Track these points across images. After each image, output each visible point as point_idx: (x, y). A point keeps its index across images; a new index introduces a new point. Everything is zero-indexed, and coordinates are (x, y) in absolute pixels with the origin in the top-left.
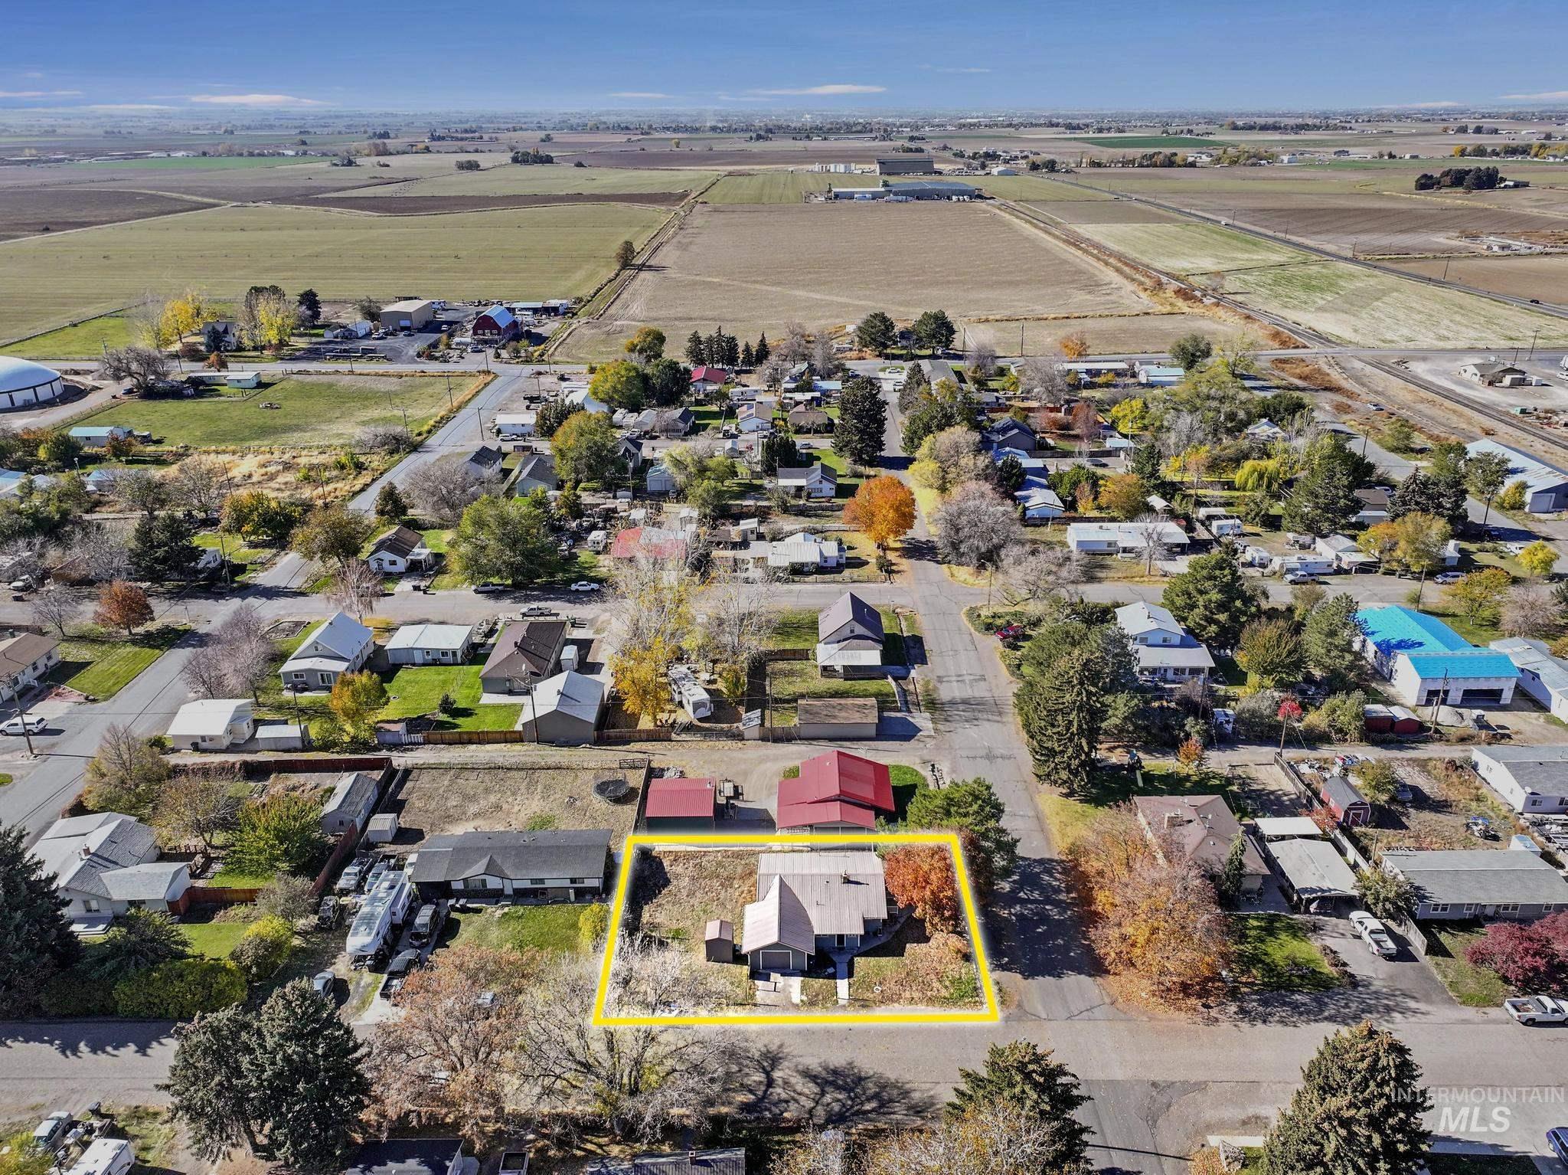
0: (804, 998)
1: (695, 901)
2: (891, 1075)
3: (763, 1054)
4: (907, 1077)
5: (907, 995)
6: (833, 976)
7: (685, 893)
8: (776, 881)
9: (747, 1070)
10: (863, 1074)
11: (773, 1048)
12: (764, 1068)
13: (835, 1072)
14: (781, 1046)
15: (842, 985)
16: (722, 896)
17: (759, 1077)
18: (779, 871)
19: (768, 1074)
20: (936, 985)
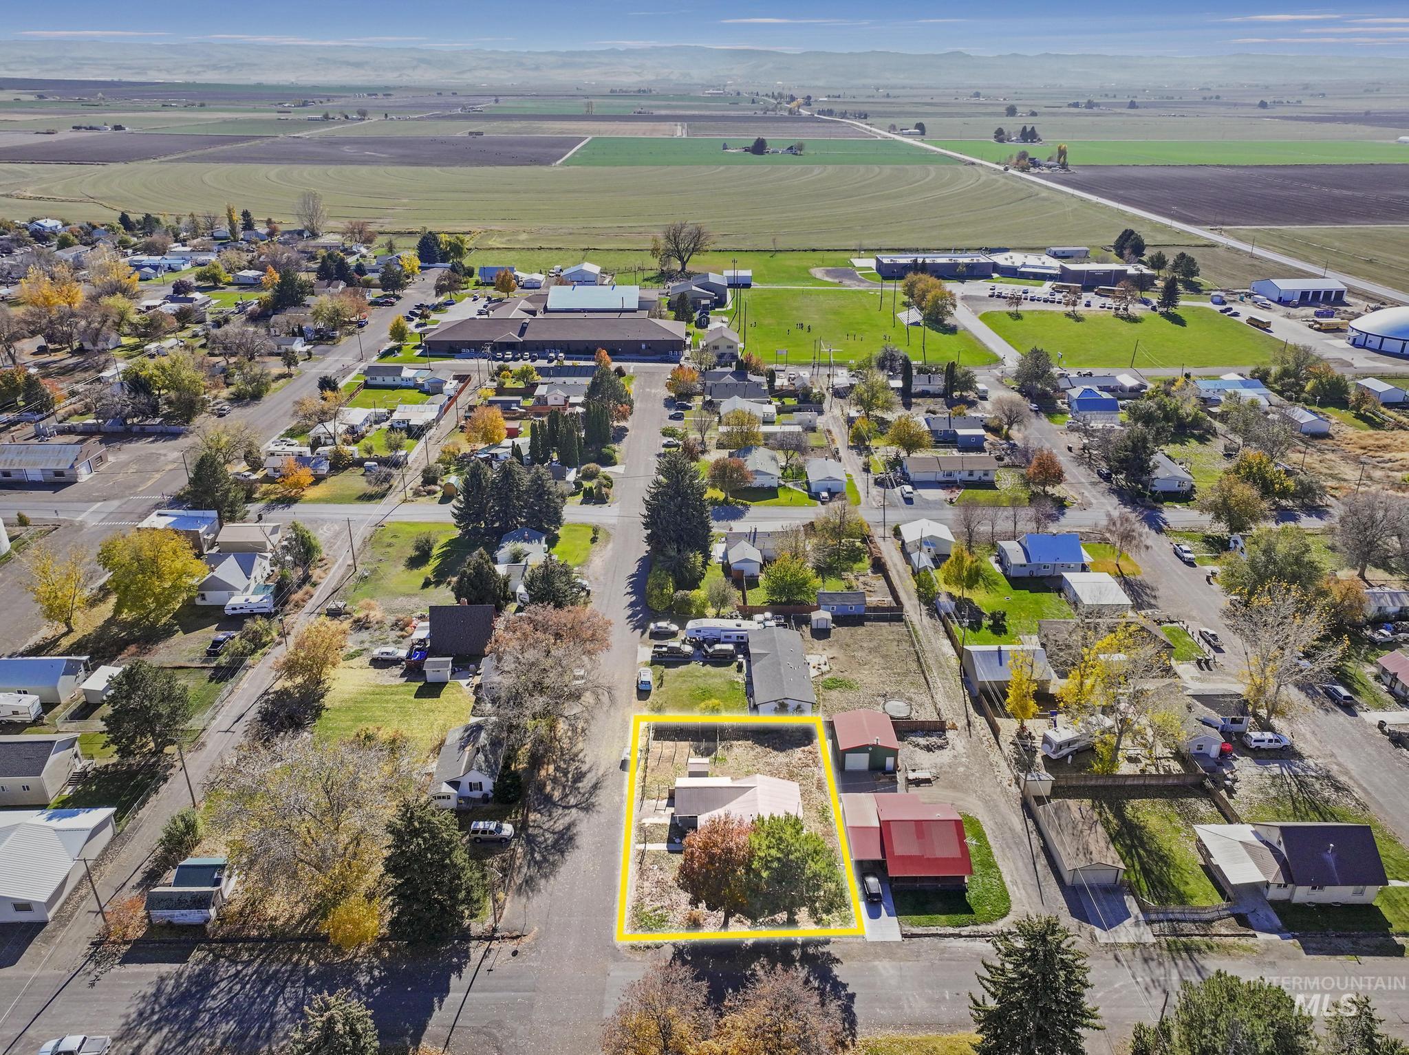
0: (648, 825)
2: (562, 869)
3: (593, 804)
4: (560, 877)
5: (647, 884)
6: (670, 841)
9: (580, 796)
10: (566, 854)
11: (599, 809)
12: (580, 804)
13: (571, 839)
14: (599, 812)
15: (663, 847)
17: (572, 801)
20: (657, 904)
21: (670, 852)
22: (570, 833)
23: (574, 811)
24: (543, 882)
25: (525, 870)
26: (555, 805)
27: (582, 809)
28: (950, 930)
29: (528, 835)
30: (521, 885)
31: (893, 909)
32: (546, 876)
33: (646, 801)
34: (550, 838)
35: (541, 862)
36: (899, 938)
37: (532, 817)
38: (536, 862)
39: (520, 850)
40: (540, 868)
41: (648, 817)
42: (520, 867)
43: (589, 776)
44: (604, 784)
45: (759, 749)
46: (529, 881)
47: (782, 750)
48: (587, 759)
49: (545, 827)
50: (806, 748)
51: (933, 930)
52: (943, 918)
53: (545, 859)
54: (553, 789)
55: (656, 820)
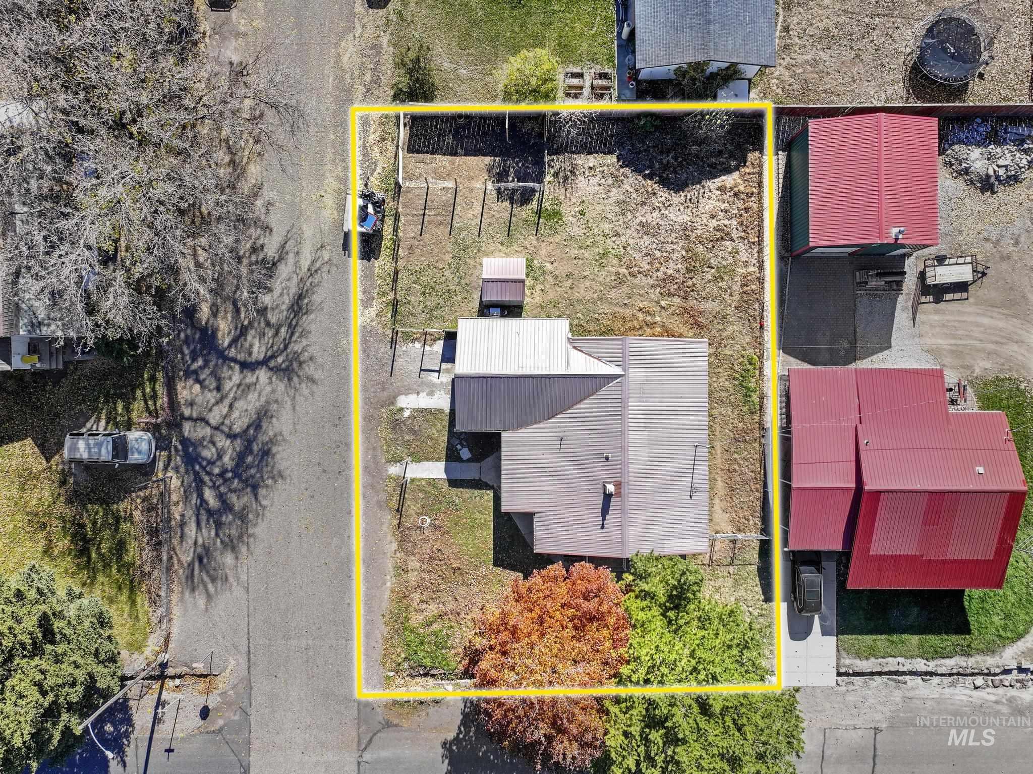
0: (407, 414)
1: (630, 236)
2: (260, 530)
3: (297, 356)
4: (259, 549)
5: (413, 563)
6: (452, 456)
7: (652, 218)
8: (617, 371)
9: (270, 333)
10: (262, 492)
11: (309, 369)
12: (273, 357)
13: (266, 453)
14: (311, 380)
15: (436, 470)
16: (640, 280)
17: (258, 350)
18: (636, 374)
19: (265, 362)
20: (433, 609)
21: (454, 483)
22: (263, 438)
23: (263, 375)
24: (229, 559)
25: (191, 530)
26: (222, 355)
27: (276, 370)
28: (920, 665)
29: (185, 442)
30: (191, 565)
31: (832, 621)
32: (231, 545)
33: (401, 348)
34: (229, 449)
35: (220, 512)
36: (831, 678)
37: (186, 391)
38: (210, 512)
39: (175, 483)
40: (219, 525)
41: (408, 391)
42: (182, 524)
43: (284, 270)
44: (317, 298)
45: (631, 180)
46: (203, 557)
47: (678, 186)
48: (273, 220)
49: (214, 418)
50: (729, 180)
51: (892, 664)
52: (914, 640)
53: (226, 507)
54: (215, 313)
55: (423, 401)
